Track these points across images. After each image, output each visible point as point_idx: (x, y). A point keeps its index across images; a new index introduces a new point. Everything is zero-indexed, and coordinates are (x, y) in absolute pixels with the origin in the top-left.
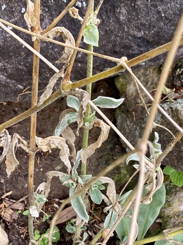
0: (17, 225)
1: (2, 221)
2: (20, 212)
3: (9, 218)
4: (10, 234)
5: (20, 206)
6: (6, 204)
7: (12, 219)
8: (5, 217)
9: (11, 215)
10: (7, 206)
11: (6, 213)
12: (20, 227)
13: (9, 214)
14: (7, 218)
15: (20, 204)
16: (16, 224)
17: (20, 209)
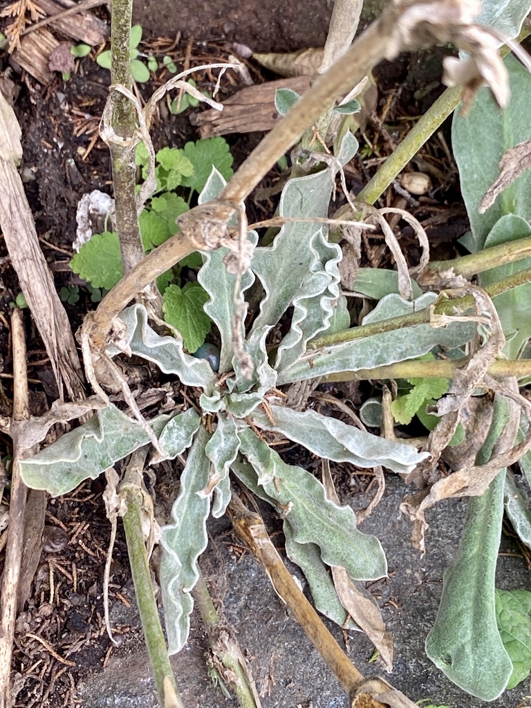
0: (69, 101)
1: (7, 72)
2: (85, 50)
3: (38, 65)
4: (33, 127)
5: (90, 27)
6: (32, 7)
7: (48, 70)
8: (24, 59)
9: (47, 57)
10: (35, 16)
11: (27, 45)
12: (76, 111)
13: (40, 50)
14: (30, 64)
15: (89, 18)
16: (61, 96)
17: (86, 40)
